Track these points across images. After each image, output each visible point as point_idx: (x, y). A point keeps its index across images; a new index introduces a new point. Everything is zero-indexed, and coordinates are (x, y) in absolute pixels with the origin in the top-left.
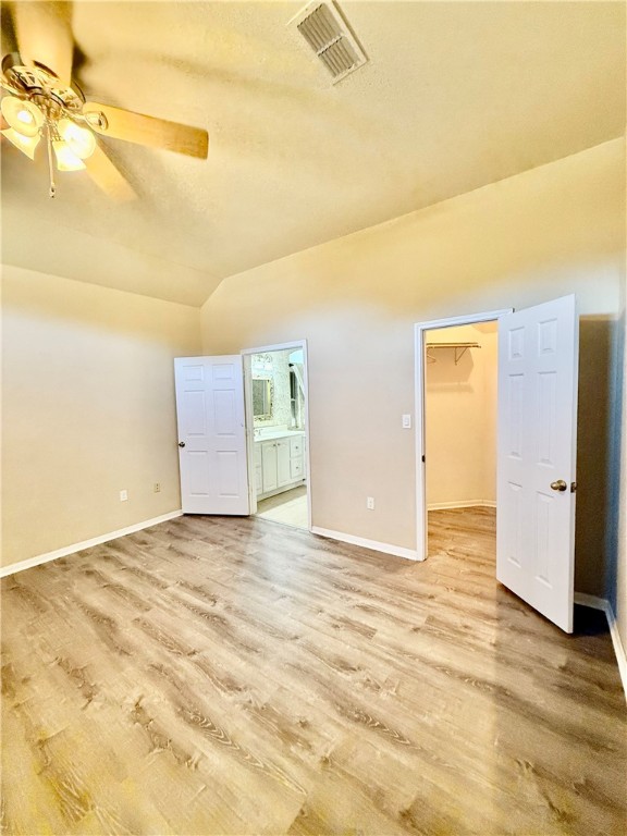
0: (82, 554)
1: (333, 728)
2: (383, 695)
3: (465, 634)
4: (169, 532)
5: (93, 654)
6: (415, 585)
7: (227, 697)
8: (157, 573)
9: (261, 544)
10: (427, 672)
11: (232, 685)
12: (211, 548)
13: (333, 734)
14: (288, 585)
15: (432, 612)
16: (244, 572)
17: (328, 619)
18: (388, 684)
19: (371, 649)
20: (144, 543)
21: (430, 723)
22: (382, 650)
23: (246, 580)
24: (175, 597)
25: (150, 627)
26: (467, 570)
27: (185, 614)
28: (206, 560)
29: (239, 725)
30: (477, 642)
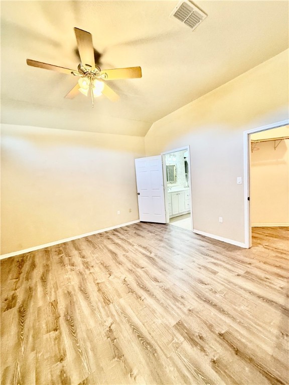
0: (106, 232)
1: (194, 301)
2: (218, 295)
3: (266, 281)
4: (135, 228)
5: (111, 262)
6: (242, 258)
7: (154, 283)
8: (131, 241)
9: (170, 235)
10: (242, 292)
11: (156, 280)
12: (150, 234)
13: (194, 303)
14: (180, 250)
15: (249, 270)
16: (162, 244)
17: (196, 265)
18: (221, 292)
19: (214, 278)
20: (126, 230)
21: (239, 309)
22: (220, 280)
23: (163, 247)
24: (137, 250)
25: (128, 257)
26: (274, 255)
27: (140, 255)
28: (148, 239)
29: (158, 293)
30: (272, 285)
